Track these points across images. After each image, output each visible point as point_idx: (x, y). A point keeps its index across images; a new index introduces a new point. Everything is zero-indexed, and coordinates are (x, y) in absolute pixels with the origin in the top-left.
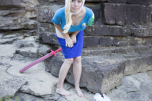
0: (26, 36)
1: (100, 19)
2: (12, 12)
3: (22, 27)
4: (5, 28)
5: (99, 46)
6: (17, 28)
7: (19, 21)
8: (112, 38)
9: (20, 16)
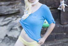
0: (18, 18)
1: (58, 19)
2: (12, 2)
3: (16, 12)
4: (6, 14)
5: (55, 40)
6: (14, 12)
7: (16, 7)
8: (65, 34)
9: (16, 4)
